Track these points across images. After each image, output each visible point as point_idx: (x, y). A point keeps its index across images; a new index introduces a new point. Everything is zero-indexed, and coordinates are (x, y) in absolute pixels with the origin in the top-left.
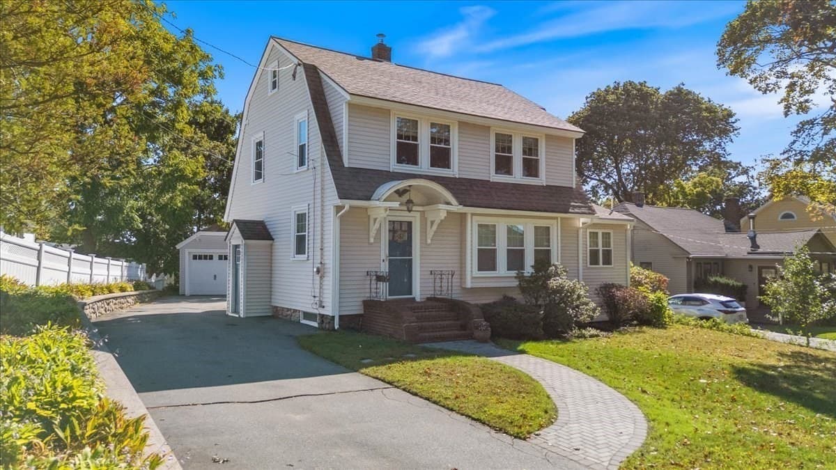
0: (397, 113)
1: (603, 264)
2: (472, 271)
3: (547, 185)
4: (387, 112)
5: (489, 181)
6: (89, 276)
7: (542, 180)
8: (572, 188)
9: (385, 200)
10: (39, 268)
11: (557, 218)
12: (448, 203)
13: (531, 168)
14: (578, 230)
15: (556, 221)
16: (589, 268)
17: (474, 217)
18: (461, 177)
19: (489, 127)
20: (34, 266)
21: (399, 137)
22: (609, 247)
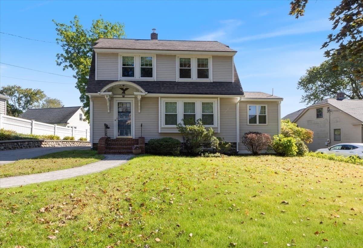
0: (121, 54)
1: (259, 123)
2: (161, 125)
3: (213, 82)
4: (116, 55)
5: (175, 82)
6: (54, 132)
7: (211, 79)
8: (232, 82)
9: (104, 92)
10: (32, 129)
11: (217, 98)
12: (142, 92)
13: (203, 73)
14: (236, 104)
15: (217, 99)
16: (249, 125)
17: (162, 99)
18: (158, 80)
19: (175, 55)
20: (30, 128)
21: (124, 65)
22: (265, 114)
